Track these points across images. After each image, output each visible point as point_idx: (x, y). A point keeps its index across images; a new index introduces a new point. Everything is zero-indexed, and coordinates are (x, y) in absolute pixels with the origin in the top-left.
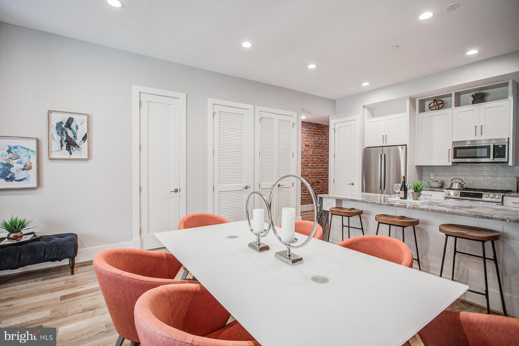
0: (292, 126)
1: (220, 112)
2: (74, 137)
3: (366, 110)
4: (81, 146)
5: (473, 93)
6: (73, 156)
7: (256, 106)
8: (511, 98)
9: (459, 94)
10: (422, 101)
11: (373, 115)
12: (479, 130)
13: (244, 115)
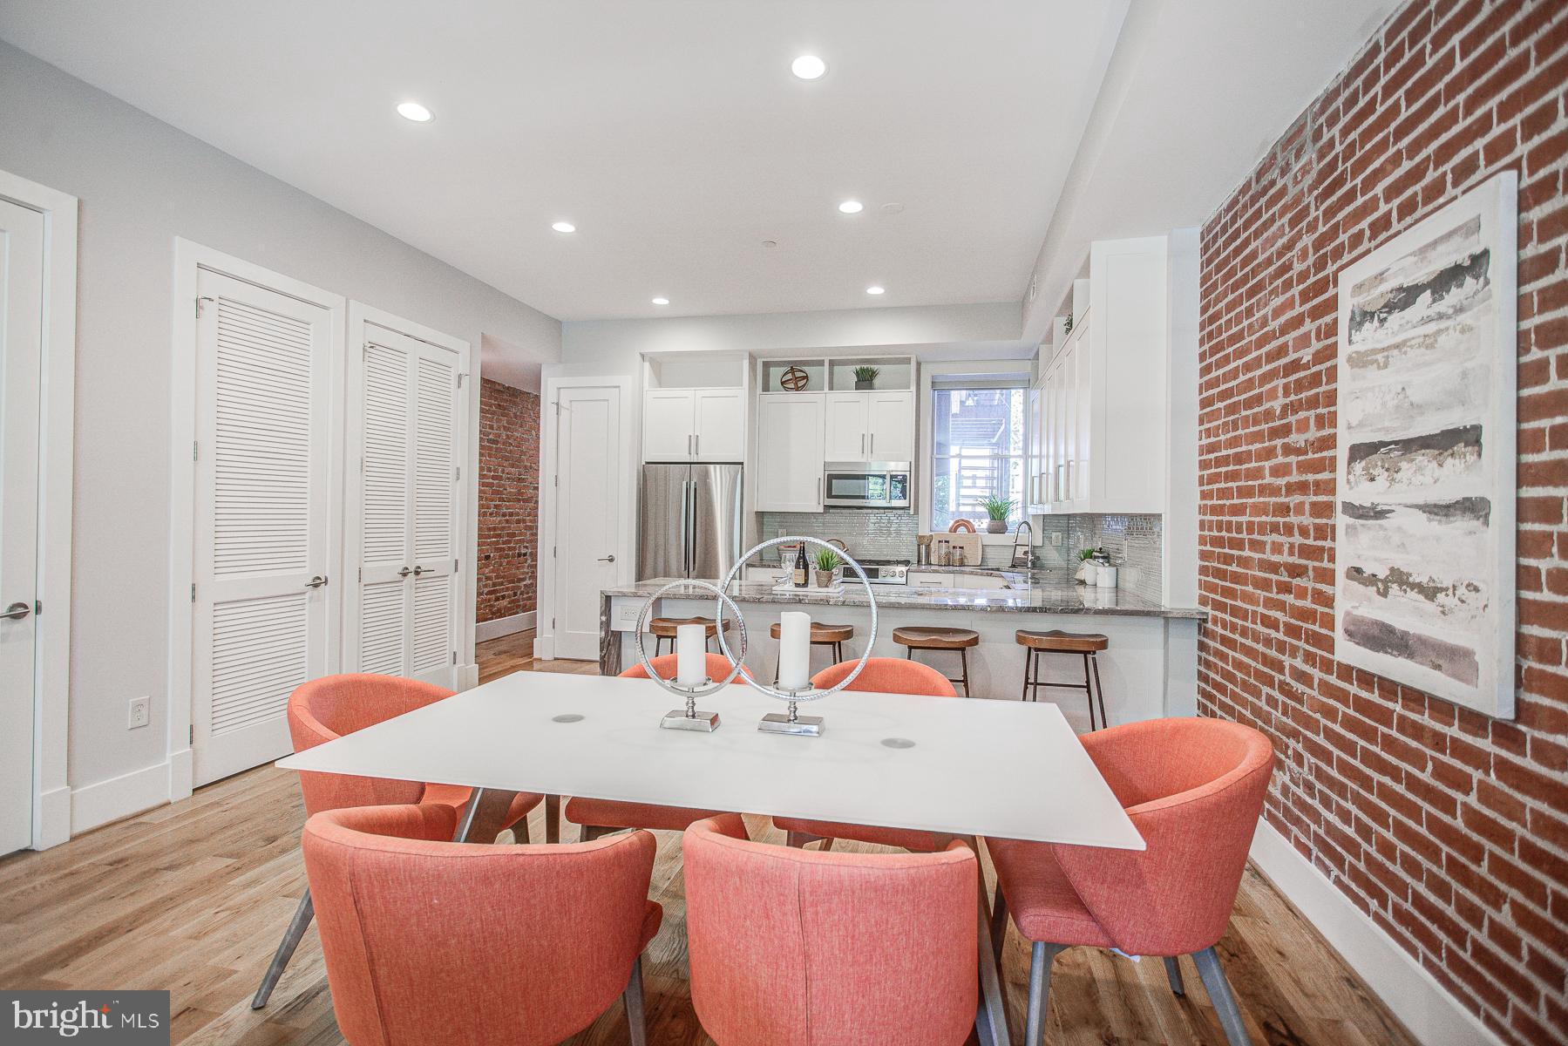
0: (454, 382)
1: (222, 301)
3: (647, 365)
5: (858, 367)
7: (352, 302)
8: (913, 388)
9: (832, 363)
10: (767, 365)
11: (660, 380)
12: (868, 443)
13: (309, 327)
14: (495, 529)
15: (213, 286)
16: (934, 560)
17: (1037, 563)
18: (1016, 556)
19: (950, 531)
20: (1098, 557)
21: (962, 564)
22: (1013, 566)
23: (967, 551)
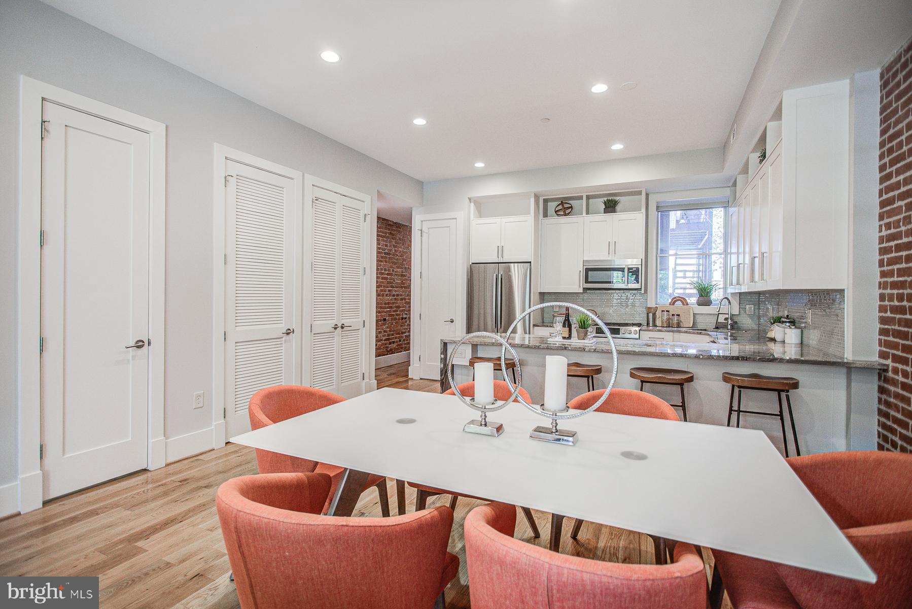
0: (362, 219)
1: (238, 177)
3: (472, 204)
5: (605, 199)
7: (306, 175)
8: (644, 210)
9: (588, 197)
10: (546, 201)
11: (480, 213)
12: (612, 247)
13: (284, 190)
14: (388, 304)
15: (234, 169)
16: (658, 323)
17: (735, 326)
18: (719, 321)
19: (670, 304)
20: (786, 322)
21: (679, 326)
22: (717, 328)
23: (682, 318)
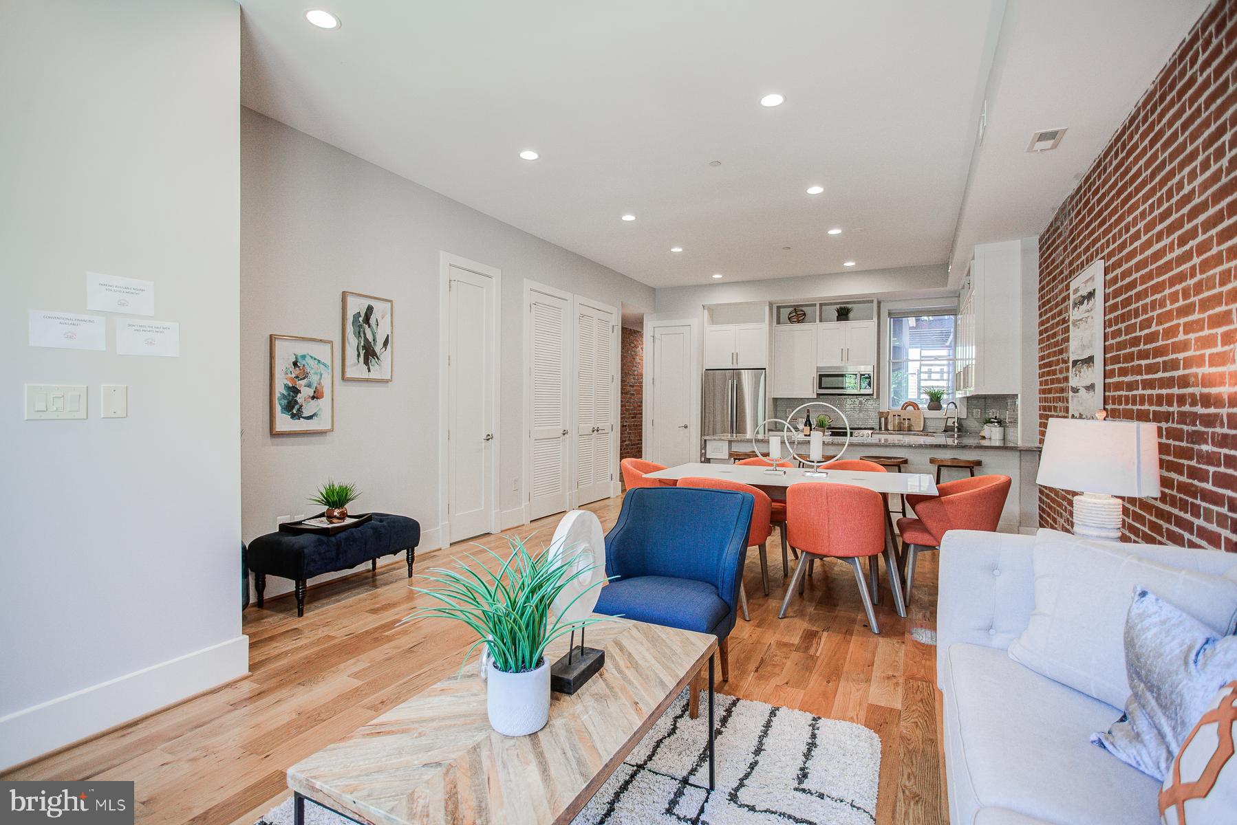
0: (611, 330)
1: (537, 304)
2: (374, 340)
3: (706, 311)
4: (381, 358)
5: (838, 306)
6: (372, 375)
7: (576, 295)
8: (875, 319)
9: (821, 305)
10: (779, 308)
11: (713, 321)
12: (845, 354)
13: (562, 310)
15: (535, 297)
16: (890, 427)
17: (961, 428)
18: (948, 425)
19: (902, 409)
20: (994, 422)
21: (909, 430)
22: (945, 431)
23: (913, 422)
